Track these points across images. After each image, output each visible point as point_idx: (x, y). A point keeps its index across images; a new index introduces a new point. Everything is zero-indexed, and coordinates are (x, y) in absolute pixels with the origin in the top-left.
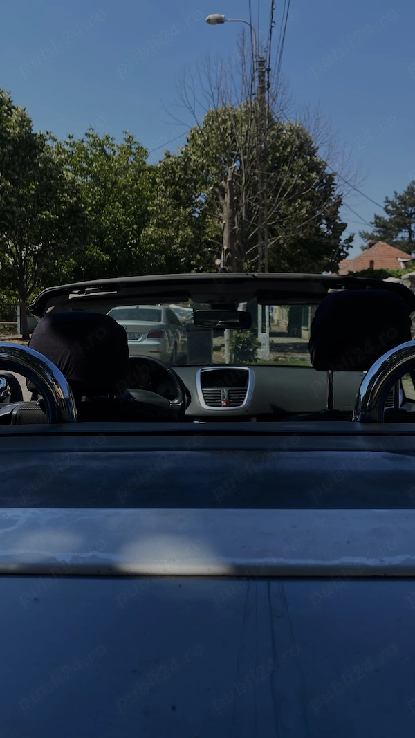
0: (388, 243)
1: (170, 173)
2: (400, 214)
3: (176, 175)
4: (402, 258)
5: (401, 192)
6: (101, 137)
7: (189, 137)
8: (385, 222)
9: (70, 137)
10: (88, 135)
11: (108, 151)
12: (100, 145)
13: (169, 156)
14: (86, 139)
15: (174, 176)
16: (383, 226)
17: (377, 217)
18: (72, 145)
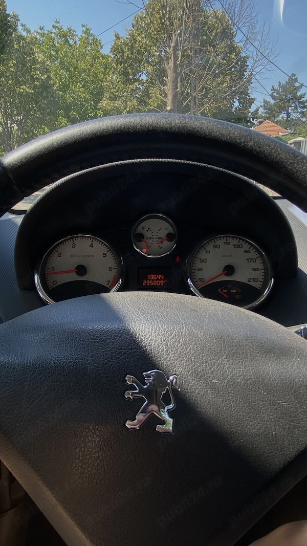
0: (273, 121)
1: (119, 52)
2: (281, 100)
3: (125, 54)
4: (282, 132)
5: (283, 82)
6: (65, 29)
7: (134, 23)
8: (271, 105)
9: (42, 29)
10: (54, 27)
11: (71, 42)
12: (64, 36)
13: (119, 38)
14: (54, 31)
15: (124, 55)
16: (269, 109)
17: (265, 102)
18: (43, 35)
